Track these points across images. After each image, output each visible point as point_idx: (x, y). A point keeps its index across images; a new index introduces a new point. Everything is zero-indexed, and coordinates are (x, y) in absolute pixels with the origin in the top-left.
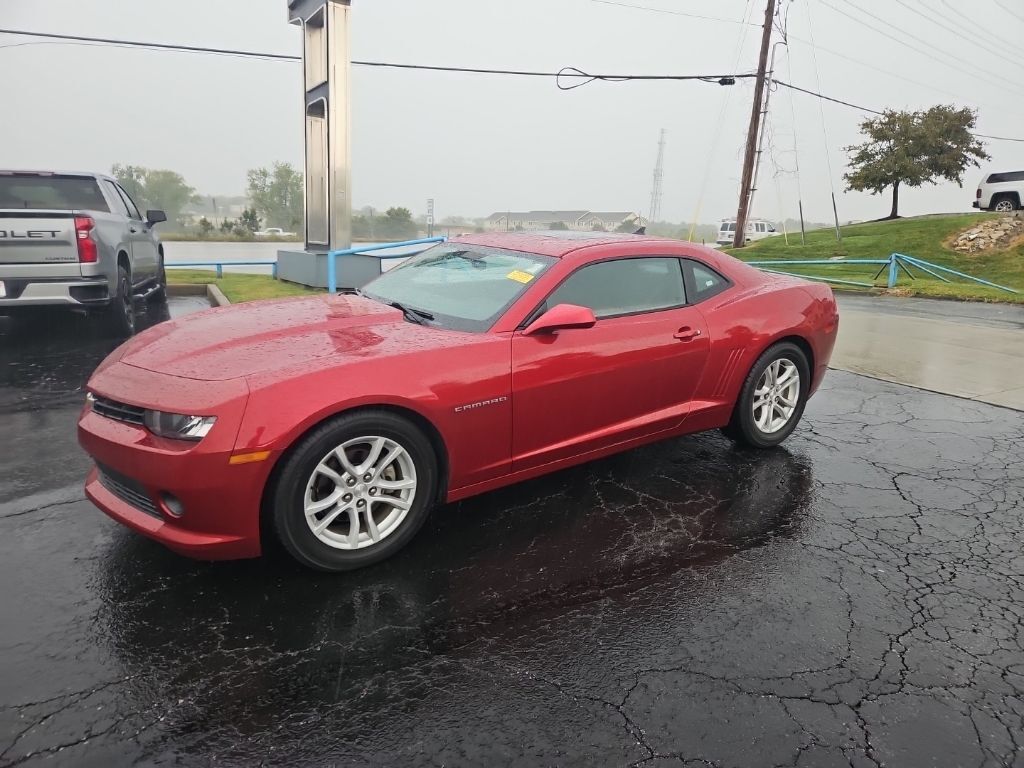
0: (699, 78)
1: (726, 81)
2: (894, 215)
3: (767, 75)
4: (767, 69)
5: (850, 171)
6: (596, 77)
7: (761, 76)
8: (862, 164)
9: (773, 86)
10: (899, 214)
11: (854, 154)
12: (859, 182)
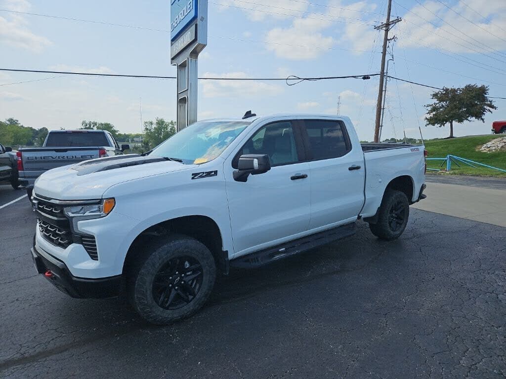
0: (353, 77)
1: (366, 77)
2: (451, 136)
3: (385, 74)
4: (385, 71)
5: (428, 116)
6: (304, 79)
7: (383, 75)
8: (434, 113)
9: (388, 78)
10: (454, 136)
11: (429, 108)
12: (432, 121)
